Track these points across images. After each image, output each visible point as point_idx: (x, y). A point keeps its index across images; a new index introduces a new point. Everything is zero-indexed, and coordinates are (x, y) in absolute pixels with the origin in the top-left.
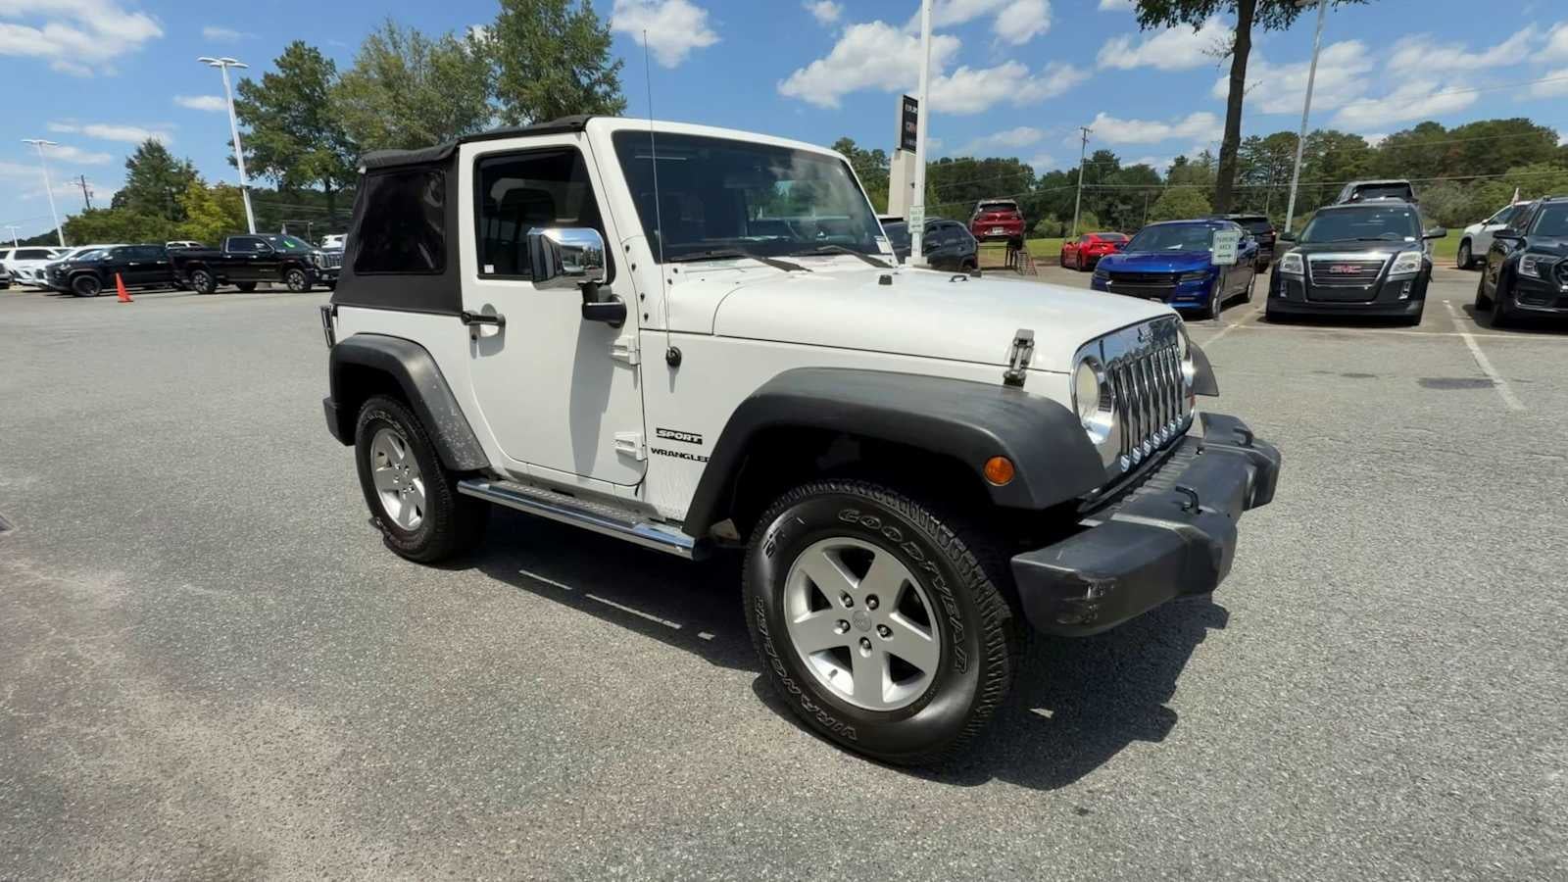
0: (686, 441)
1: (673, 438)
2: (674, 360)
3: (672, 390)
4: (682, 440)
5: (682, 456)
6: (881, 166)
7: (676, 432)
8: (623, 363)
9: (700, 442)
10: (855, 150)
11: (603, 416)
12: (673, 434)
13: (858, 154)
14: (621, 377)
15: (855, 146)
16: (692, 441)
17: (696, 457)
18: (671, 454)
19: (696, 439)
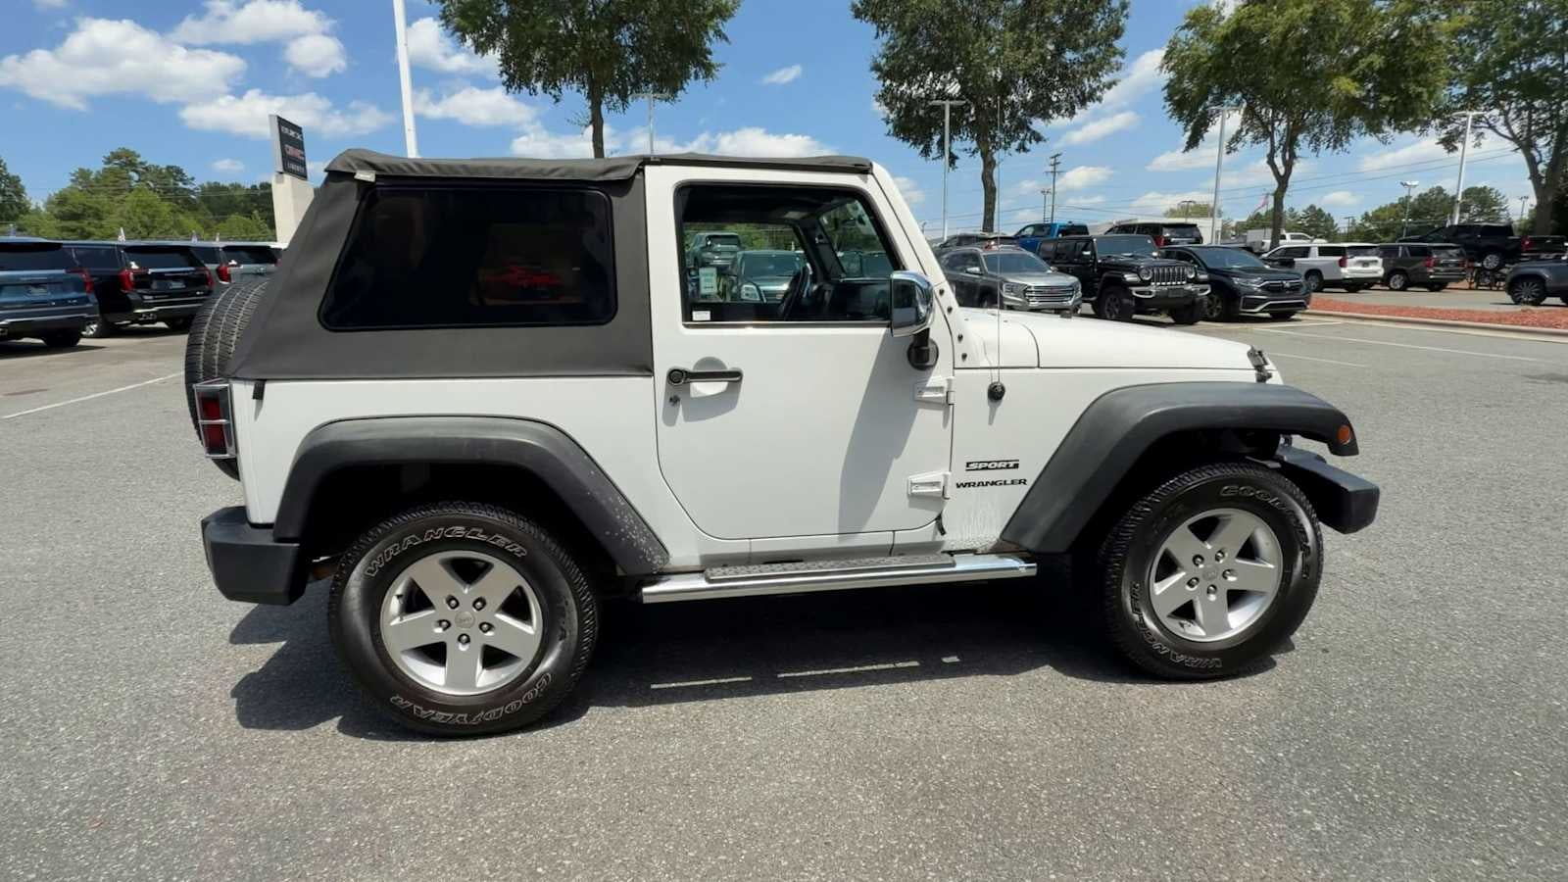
0: (1002, 468)
1: (987, 468)
2: (996, 394)
3: (991, 422)
4: (997, 468)
5: (994, 483)
6: (181, 184)
7: (989, 462)
8: (930, 404)
9: (1016, 466)
10: (141, 163)
11: (895, 462)
12: (986, 464)
13: (146, 169)
14: (927, 420)
15: (139, 160)
16: (1008, 467)
17: (1009, 482)
18: (981, 484)
19: (1012, 464)
